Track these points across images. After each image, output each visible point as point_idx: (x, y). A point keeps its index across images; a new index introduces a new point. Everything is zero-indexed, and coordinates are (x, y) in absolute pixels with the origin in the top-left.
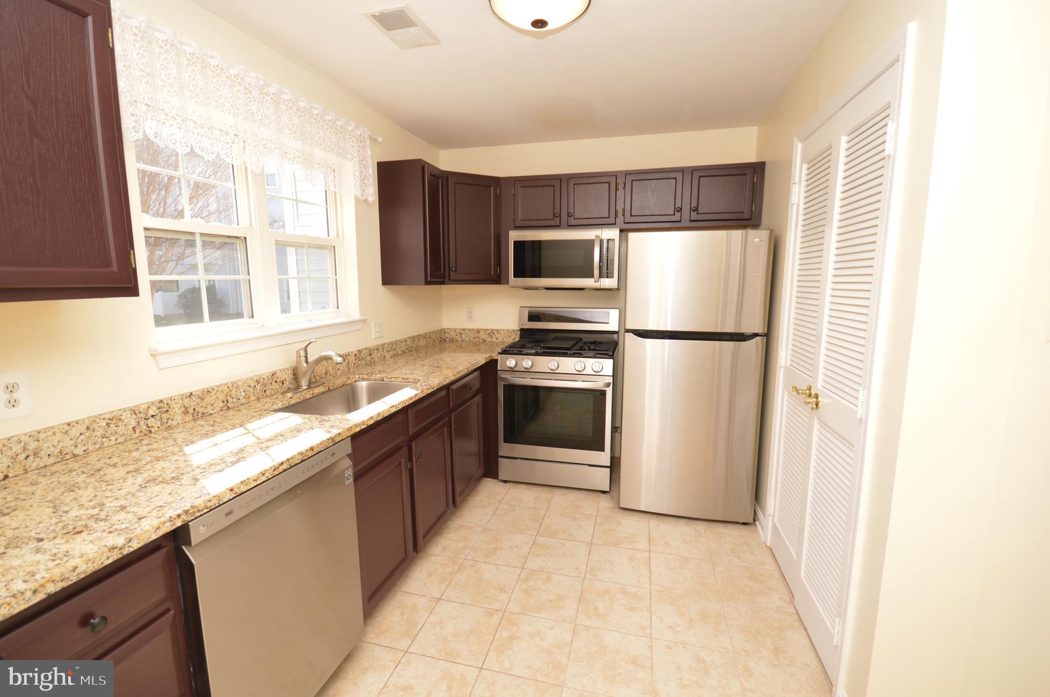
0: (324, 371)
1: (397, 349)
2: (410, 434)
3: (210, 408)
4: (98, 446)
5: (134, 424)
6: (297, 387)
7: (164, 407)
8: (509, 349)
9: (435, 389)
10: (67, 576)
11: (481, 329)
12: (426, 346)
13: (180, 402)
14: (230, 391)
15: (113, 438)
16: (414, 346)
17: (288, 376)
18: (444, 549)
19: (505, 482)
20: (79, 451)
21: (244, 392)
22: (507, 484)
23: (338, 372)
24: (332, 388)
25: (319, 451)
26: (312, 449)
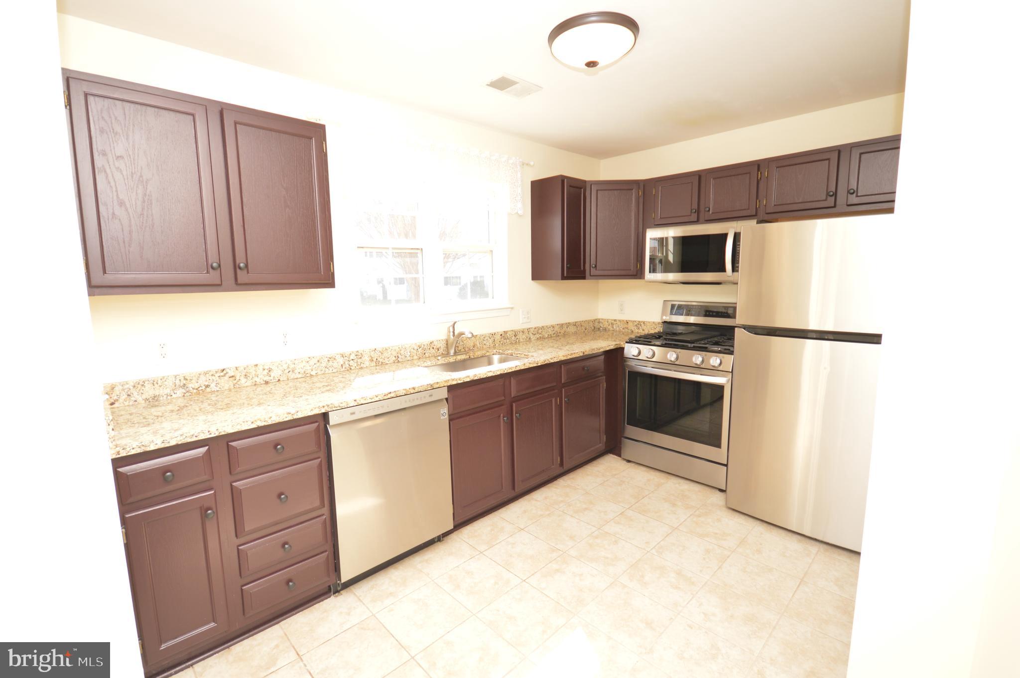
0: (472, 344)
1: (543, 333)
2: (512, 396)
3: (386, 360)
4: (323, 372)
5: (342, 363)
6: (448, 354)
7: (359, 355)
8: (639, 339)
9: (539, 364)
10: (267, 420)
11: (630, 321)
12: (575, 333)
13: (369, 353)
14: (400, 350)
15: (331, 369)
16: (562, 332)
17: (442, 345)
18: (546, 498)
19: (629, 461)
20: (313, 373)
21: (410, 352)
22: (629, 464)
23: (485, 347)
24: (473, 357)
25: (419, 391)
26: (414, 388)
